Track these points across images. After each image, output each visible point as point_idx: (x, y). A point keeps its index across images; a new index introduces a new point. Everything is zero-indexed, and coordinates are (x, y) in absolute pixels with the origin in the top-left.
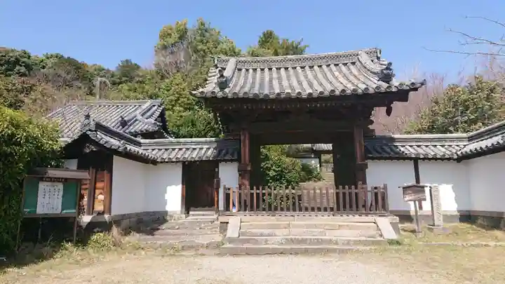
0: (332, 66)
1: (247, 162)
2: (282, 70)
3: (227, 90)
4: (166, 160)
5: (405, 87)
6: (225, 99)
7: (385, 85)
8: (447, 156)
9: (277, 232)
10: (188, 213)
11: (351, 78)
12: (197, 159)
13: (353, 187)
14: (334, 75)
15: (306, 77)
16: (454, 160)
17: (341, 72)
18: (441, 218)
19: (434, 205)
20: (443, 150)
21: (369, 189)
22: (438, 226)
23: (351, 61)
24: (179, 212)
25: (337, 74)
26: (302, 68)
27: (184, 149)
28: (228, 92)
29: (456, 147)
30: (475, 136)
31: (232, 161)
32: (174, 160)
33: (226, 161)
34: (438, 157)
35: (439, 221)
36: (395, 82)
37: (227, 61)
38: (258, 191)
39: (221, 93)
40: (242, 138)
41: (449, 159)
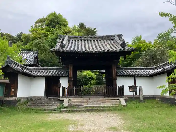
0: (105, 40)
1: (72, 77)
2: (86, 41)
3: (64, 49)
4: (39, 76)
5: (129, 50)
6: (63, 52)
7: (122, 49)
8: (145, 75)
9: (83, 104)
10: (47, 97)
11: (111, 45)
12: (51, 75)
13: (112, 86)
14: (105, 44)
15: (95, 44)
16: (148, 76)
17: (108, 43)
18: (143, 98)
19: (140, 93)
20: (144, 73)
21: (117, 87)
22: (142, 101)
23: (112, 39)
24: (44, 97)
25: (106, 44)
26: (93, 40)
27: (46, 72)
28: (64, 50)
29: (149, 72)
30: (155, 68)
31: (66, 76)
32: (42, 76)
33: (63, 76)
34: (142, 75)
35: (142, 99)
36: (126, 48)
37: (65, 37)
38: (76, 88)
39: (62, 50)
40: (70, 67)
41: (146, 76)
